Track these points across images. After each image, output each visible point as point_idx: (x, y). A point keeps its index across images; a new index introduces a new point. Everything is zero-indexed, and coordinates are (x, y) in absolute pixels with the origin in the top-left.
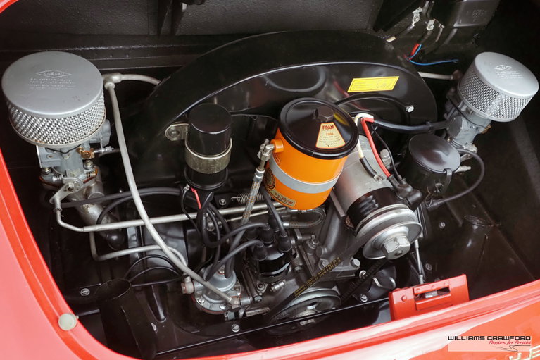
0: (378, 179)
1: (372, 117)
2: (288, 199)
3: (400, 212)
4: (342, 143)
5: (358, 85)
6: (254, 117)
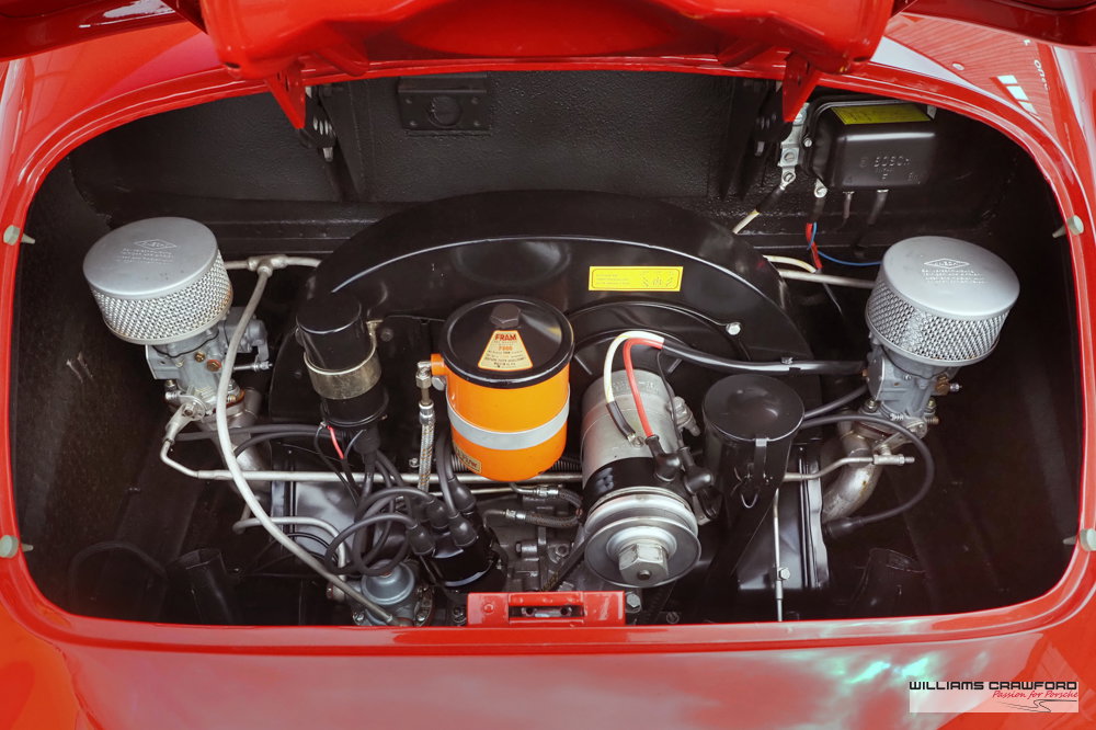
0: (633, 442)
1: (662, 340)
2: (470, 458)
3: (645, 499)
4: (527, 364)
5: (604, 279)
6: (424, 321)
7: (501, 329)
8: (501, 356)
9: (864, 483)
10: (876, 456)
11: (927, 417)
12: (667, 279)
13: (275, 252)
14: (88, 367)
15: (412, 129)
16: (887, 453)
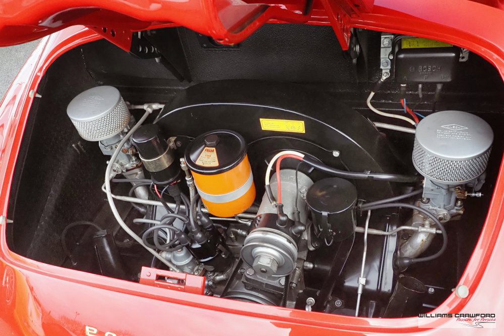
0: (273, 206)
3: (266, 234)
4: (216, 164)
5: (268, 124)
6: (191, 139)
7: (208, 147)
8: (206, 159)
9: (422, 240)
10: (420, 227)
11: (457, 210)
12: (297, 127)
13: (154, 102)
14: (84, 148)
15: (205, 48)
16: (427, 226)
